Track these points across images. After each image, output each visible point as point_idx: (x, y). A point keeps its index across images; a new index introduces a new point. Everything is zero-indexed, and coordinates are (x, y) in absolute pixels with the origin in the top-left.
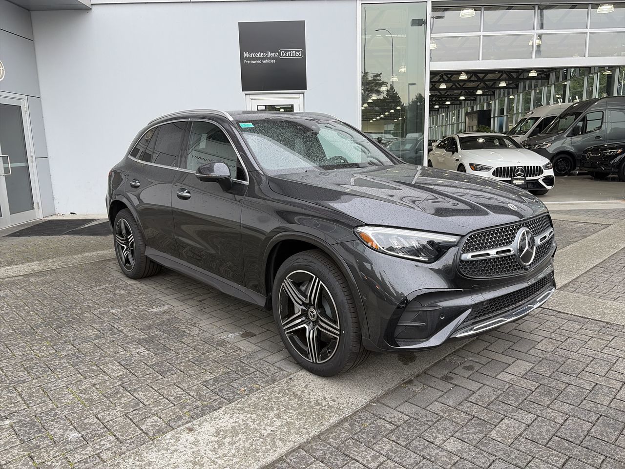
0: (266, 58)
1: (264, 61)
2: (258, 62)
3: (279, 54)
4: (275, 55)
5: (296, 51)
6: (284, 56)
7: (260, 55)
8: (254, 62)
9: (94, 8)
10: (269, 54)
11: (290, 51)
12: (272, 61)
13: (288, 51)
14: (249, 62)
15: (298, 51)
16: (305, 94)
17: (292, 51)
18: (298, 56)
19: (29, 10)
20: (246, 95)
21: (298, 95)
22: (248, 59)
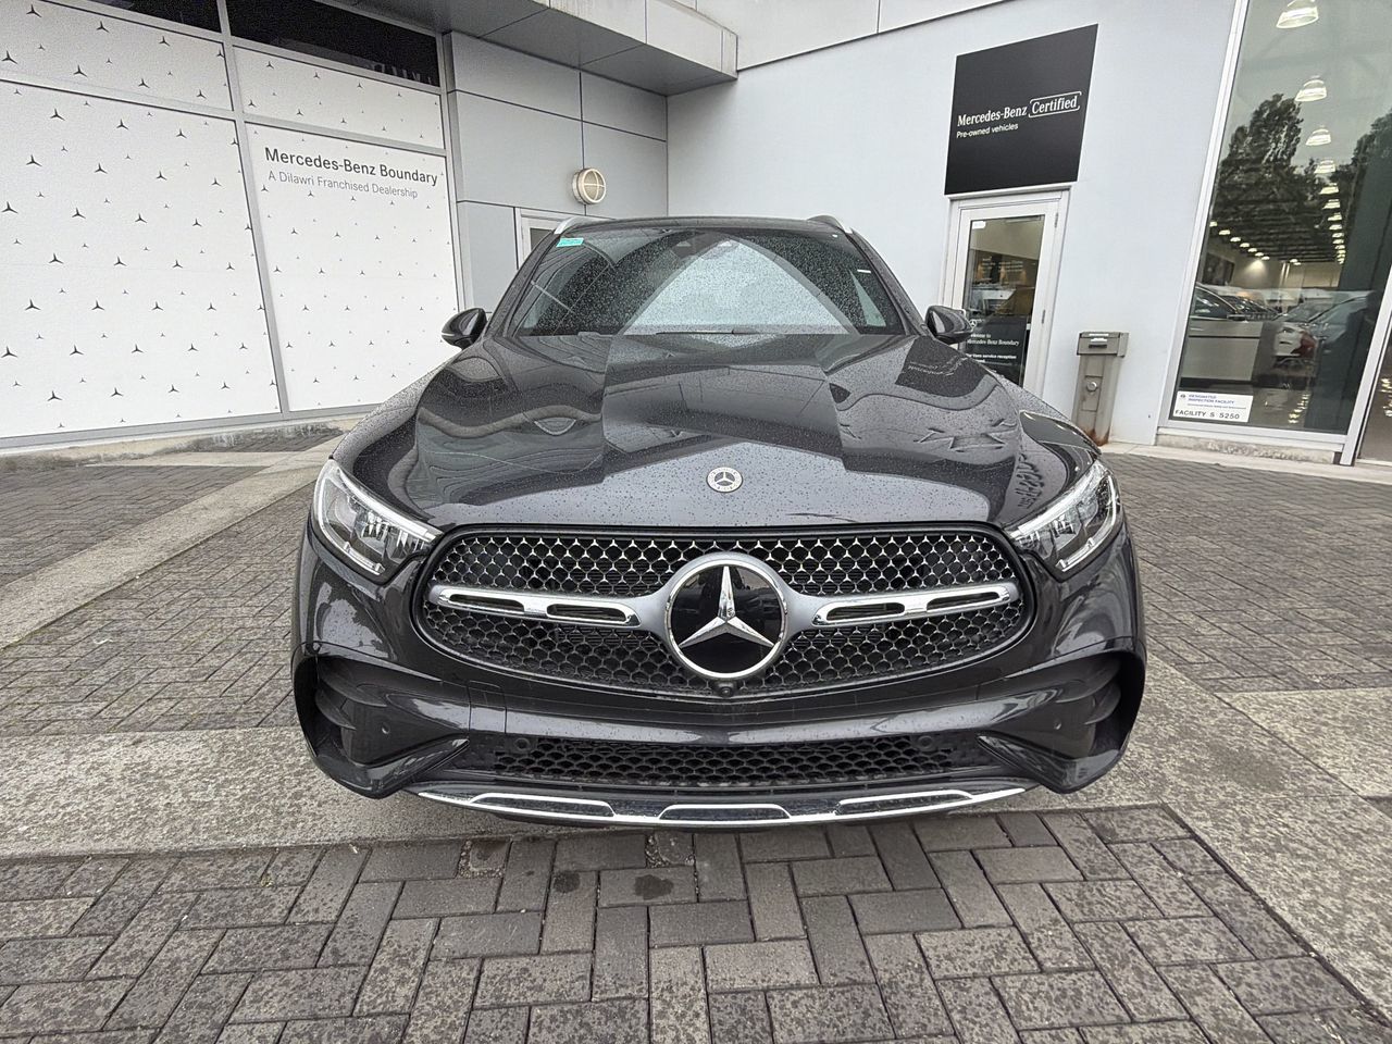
0: (1003, 122)
1: (996, 129)
2: (983, 132)
3: (1030, 111)
4: (1020, 112)
5: (1066, 98)
6: (1039, 113)
7: (990, 116)
8: (975, 133)
9: (741, 76)
10: (1008, 113)
11: (1053, 99)
12: (1011, 127)
13: (1049, 101)
14: (965, 134)
15: (1071, 98)
16: (1072, 189)
17: (1058, 98)
18: (1070, 108)
19: (666, 96)
20: (952, 200)
21: (1057, 195)
22: (963, 128)
